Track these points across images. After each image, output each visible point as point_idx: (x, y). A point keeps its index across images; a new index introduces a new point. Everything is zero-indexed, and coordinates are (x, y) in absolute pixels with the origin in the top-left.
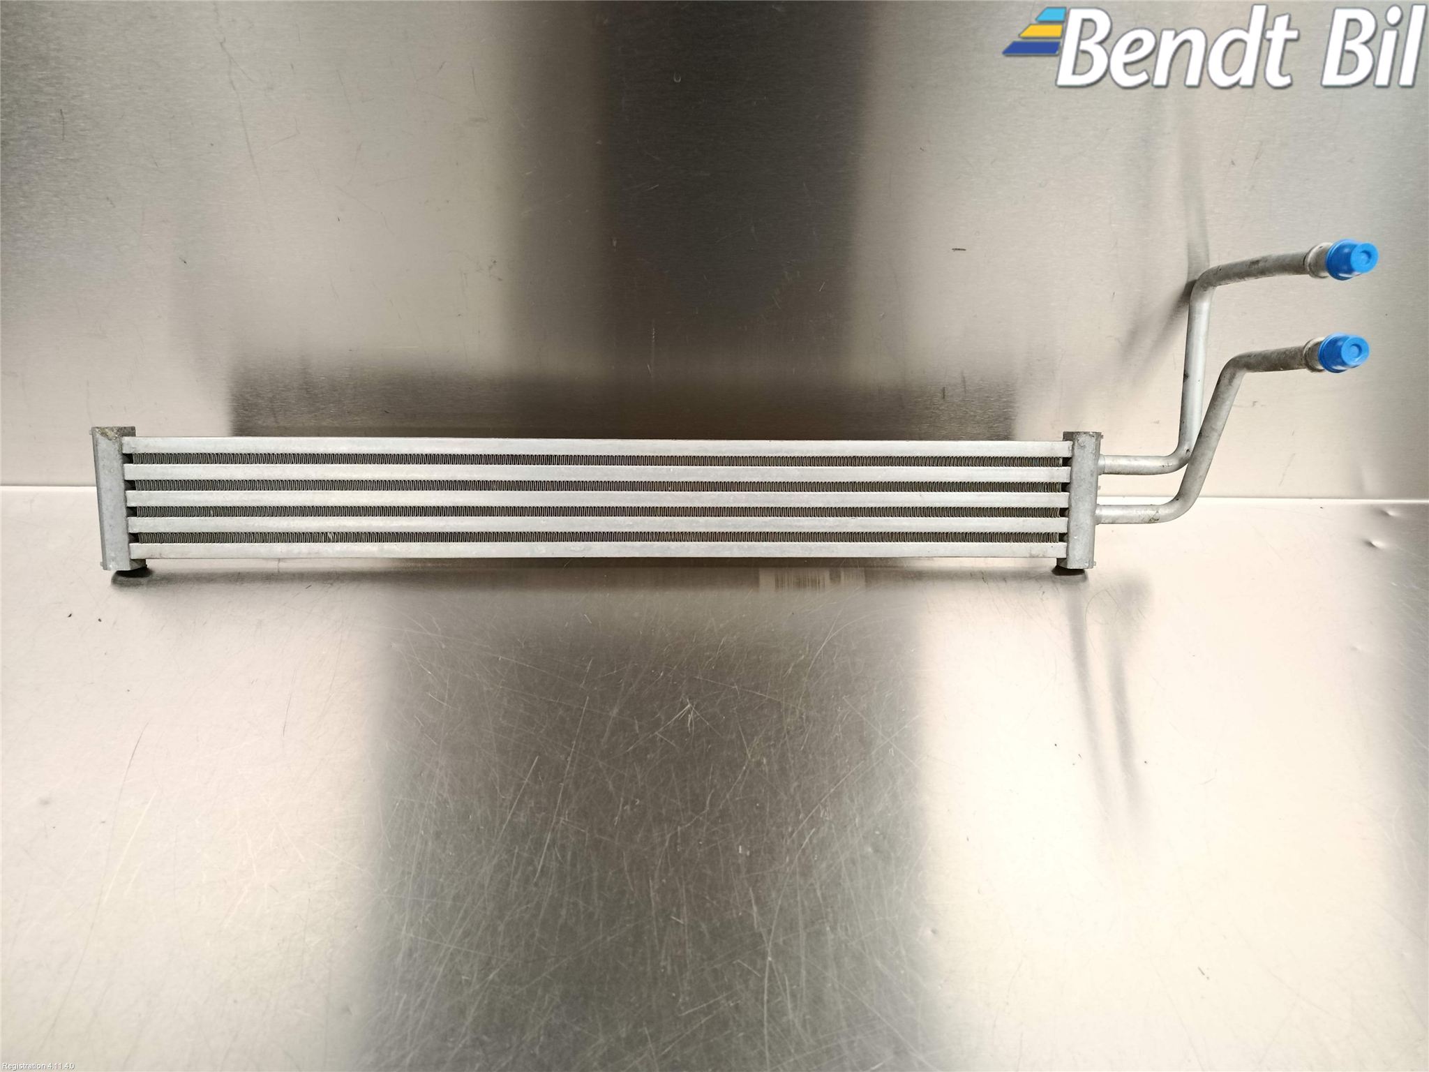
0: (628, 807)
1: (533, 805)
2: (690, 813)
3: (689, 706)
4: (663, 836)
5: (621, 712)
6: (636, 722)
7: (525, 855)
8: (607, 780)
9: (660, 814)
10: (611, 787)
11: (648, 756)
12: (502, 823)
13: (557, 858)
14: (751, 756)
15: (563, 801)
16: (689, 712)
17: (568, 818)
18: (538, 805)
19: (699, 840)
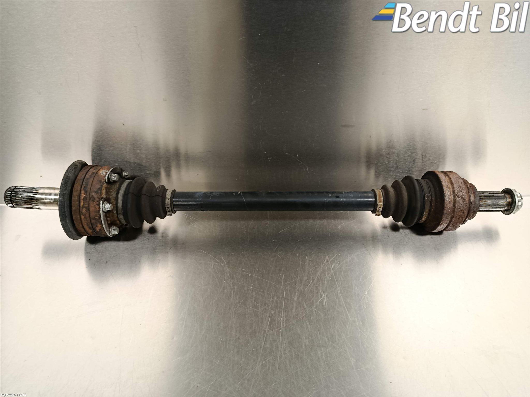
0: (307, 340)
1: (271, 340)
2: (331, 343)
3: (324, 296)
4: (322, 353)
5: (298, 299)
6: (305, 303)
7: (271, 361)
8: (297, 329)
9: (320, 344)
10: (299, 332)
11: (311, 318)
12: (261, 348)
13: (283, 363)
14: (351, 318)
15: (282, 338)
16: (324, 299)
17: (285, 345)
18: (273, 340)
19: (336, 355)
